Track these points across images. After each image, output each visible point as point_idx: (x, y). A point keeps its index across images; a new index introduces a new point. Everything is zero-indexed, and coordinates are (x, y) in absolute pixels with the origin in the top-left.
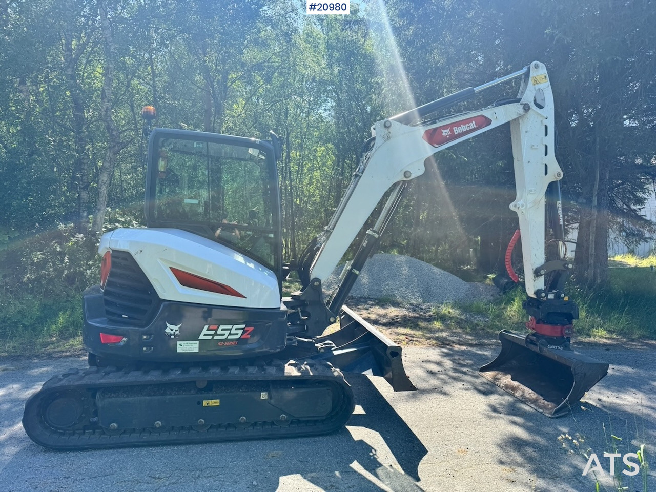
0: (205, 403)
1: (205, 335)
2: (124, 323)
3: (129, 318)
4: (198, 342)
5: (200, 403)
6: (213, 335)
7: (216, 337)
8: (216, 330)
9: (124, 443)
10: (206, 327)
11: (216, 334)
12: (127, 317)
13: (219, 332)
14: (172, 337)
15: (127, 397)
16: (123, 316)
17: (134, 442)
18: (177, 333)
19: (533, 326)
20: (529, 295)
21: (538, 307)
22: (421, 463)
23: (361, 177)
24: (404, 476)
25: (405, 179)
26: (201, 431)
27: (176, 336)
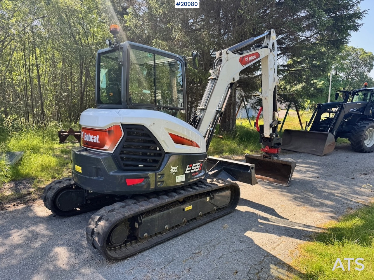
0: (186, 209)
1: (188, 170)
2: (141, 170)
3: (144, 166)
4: (185, 175)
5: (184, 209)
6: (190, 170)
7: (192, 171)
8: (192, 167)
9: (156, 243)
10: (188, 166)
11: (192, 169)
12: (143, 166)
13: (193, 168)
14: (174, 174)
15: (152, 215)
16: (139, 166)
17: (160, 241)
18: (176, 171)
19: (268, 150)
20: (265, 136)
21: (270, 141)
22: (278, 213)
23: (217, 80)
24: (282, 220)
25: (233, 82)
26: (183, 226)
27: (176, 173)
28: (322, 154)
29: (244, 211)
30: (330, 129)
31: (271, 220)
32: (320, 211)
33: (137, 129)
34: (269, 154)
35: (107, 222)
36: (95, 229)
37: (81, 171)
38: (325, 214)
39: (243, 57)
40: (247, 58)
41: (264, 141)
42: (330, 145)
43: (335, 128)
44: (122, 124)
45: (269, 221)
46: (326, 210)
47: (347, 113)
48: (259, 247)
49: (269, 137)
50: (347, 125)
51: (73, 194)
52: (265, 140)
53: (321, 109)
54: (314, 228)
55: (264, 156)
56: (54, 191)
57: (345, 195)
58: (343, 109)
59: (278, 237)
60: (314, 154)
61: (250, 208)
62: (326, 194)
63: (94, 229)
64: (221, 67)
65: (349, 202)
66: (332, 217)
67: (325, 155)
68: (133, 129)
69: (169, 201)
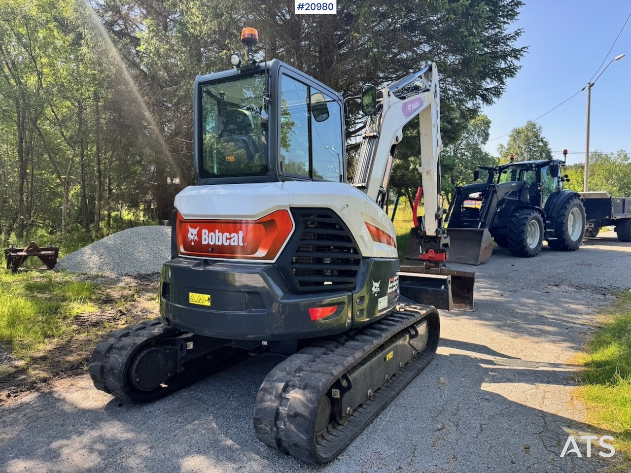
0: (387, 357)
1: (390, 288)
2: (329, 290)
4: (387, 297)
5: (385, 359)
6: (392, 288)
8: (393, 282)
10: (390, 280)
11: (393, 286)
12: (330, 283)
14: (376, 295)
16: (326, 283)
17: (370, 419)
18: (378, 290)
19: (433, 256)
20: (428, 234)
21: (435, 242)
22: (498, 352)
23: (379, 138)
24: (512, 360)
25: (396, 143)
26: (383, 389)
27: (378, 293)
28: (477, 262)
29: (447, 354)
30: (480, 223)
31: (498, 363)
32: (548, 341)
33: (319, 216)
34: (433, 263)
35: (306, 392)
36: (281, 408)
37: (208, 304)
38: (561, 345)
39: (406, 103)
40: (409, 106)
41: (425, 242)
42: (486, 248)
43: (487, 222)
44: (291, 208)
45: (495, 364)
46: (556, 339)
47: (500, 198)
48: (521, 405)
49: (435, 235)
50: (499, 217)
51: (159, 355)
52: (427, 241)
53: (461, 194)
54: (564, 366)
55: (427, 267)
56: (126, 353)
57: (559, 315)
58: (496, 193)
59: (531, 386)
60: (465, 264)
61: (452, 349)
62: (534, 317)
63: (278, 409)
64: (383, 116)
65: (573, 325)
66: (570, 347)
67: (482, 263)
68: (313, 217)
69: (378, 344)
